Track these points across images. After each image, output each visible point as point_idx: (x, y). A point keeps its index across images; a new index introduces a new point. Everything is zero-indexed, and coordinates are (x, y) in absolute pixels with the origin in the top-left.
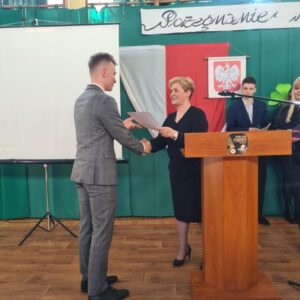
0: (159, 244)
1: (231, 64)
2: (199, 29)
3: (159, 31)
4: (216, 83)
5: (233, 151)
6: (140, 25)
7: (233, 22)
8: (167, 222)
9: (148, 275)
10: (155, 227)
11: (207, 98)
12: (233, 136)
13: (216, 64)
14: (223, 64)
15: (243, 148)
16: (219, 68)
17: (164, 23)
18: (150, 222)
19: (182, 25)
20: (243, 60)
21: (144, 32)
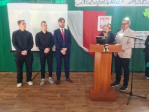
0: (79, 80)
1: (106, 19)
2: (95, 5)
3: (81, 5)
4: (101, 26)
5: (104, 51)
6: (74, 3)
7: (108, 3)
8: (82, 73)
9: (76, 88)
10: (78, 75)
11: (97, 31)
12: (105, 46)
13: (101, 19)
14: (103, 19)
15: (107, 50)
16: (102, 20)
17: (83, 3)
18: (76, 73)
19: (90, 3)
20: (110, 17)
21: (76, 6)
